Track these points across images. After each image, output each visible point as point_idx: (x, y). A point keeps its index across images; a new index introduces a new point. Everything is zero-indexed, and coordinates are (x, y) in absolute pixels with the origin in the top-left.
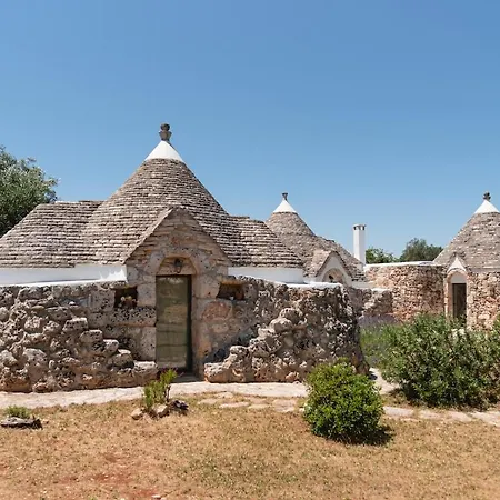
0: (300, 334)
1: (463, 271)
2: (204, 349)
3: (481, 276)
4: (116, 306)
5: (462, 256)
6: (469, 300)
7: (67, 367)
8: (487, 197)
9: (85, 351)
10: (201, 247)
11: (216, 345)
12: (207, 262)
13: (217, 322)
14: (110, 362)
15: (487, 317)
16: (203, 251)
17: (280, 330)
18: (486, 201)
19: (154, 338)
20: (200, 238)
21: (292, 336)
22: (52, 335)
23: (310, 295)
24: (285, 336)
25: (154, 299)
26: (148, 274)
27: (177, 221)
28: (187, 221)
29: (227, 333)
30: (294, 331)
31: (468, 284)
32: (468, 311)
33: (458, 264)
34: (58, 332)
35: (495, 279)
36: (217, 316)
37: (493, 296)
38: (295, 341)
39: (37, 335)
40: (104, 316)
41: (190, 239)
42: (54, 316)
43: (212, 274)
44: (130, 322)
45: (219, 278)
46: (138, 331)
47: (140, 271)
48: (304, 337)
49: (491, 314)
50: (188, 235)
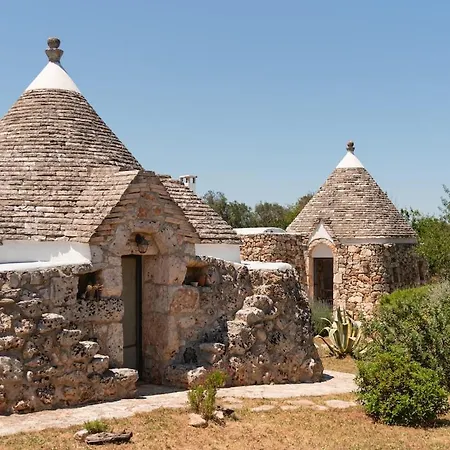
0: (271, 326)
1: (330, 242)
2: (172, 349)
3: (352, 249)
4: (79, 296)
5: (328, 223)
6: (337, 279)
7: (47, 378)
8: (351, 147)
9: (65, 357)
10: (169, 219)
11: (184, 343)
12: (174, 239)
13: (184, 315)
14: (90, 371)
15: (358, 299)
16: (171, 224)
17: (253, 322)
18: (349, 153)
19: (122, 338)
20: (168, 208)
21: (264, 328)
22: (26, 337)
23: (276, 278)
24: (258, 329)
25: (121, 287)
26: (113, 255)
27: (143, 186)
28: (155, 187)
29: (192, 328)
30: (265, 323)
31: (336, 259)
32: (335, 293)
33: (323, 233)
34: (34, 334)
35: (369, 252)
36: (185, 307)
37: (366, 274)
38: (267, 334)
39: (9, 338)
40: (68, 311)
41: (158, 210)
42: (27, 313)
43: (180, 255)
44: (96, 318)
45: (186, 259)
46: (104, 329)
47: (105, 250)
48: (274, 330)
49: (364, 296)
50: (155, 205)
